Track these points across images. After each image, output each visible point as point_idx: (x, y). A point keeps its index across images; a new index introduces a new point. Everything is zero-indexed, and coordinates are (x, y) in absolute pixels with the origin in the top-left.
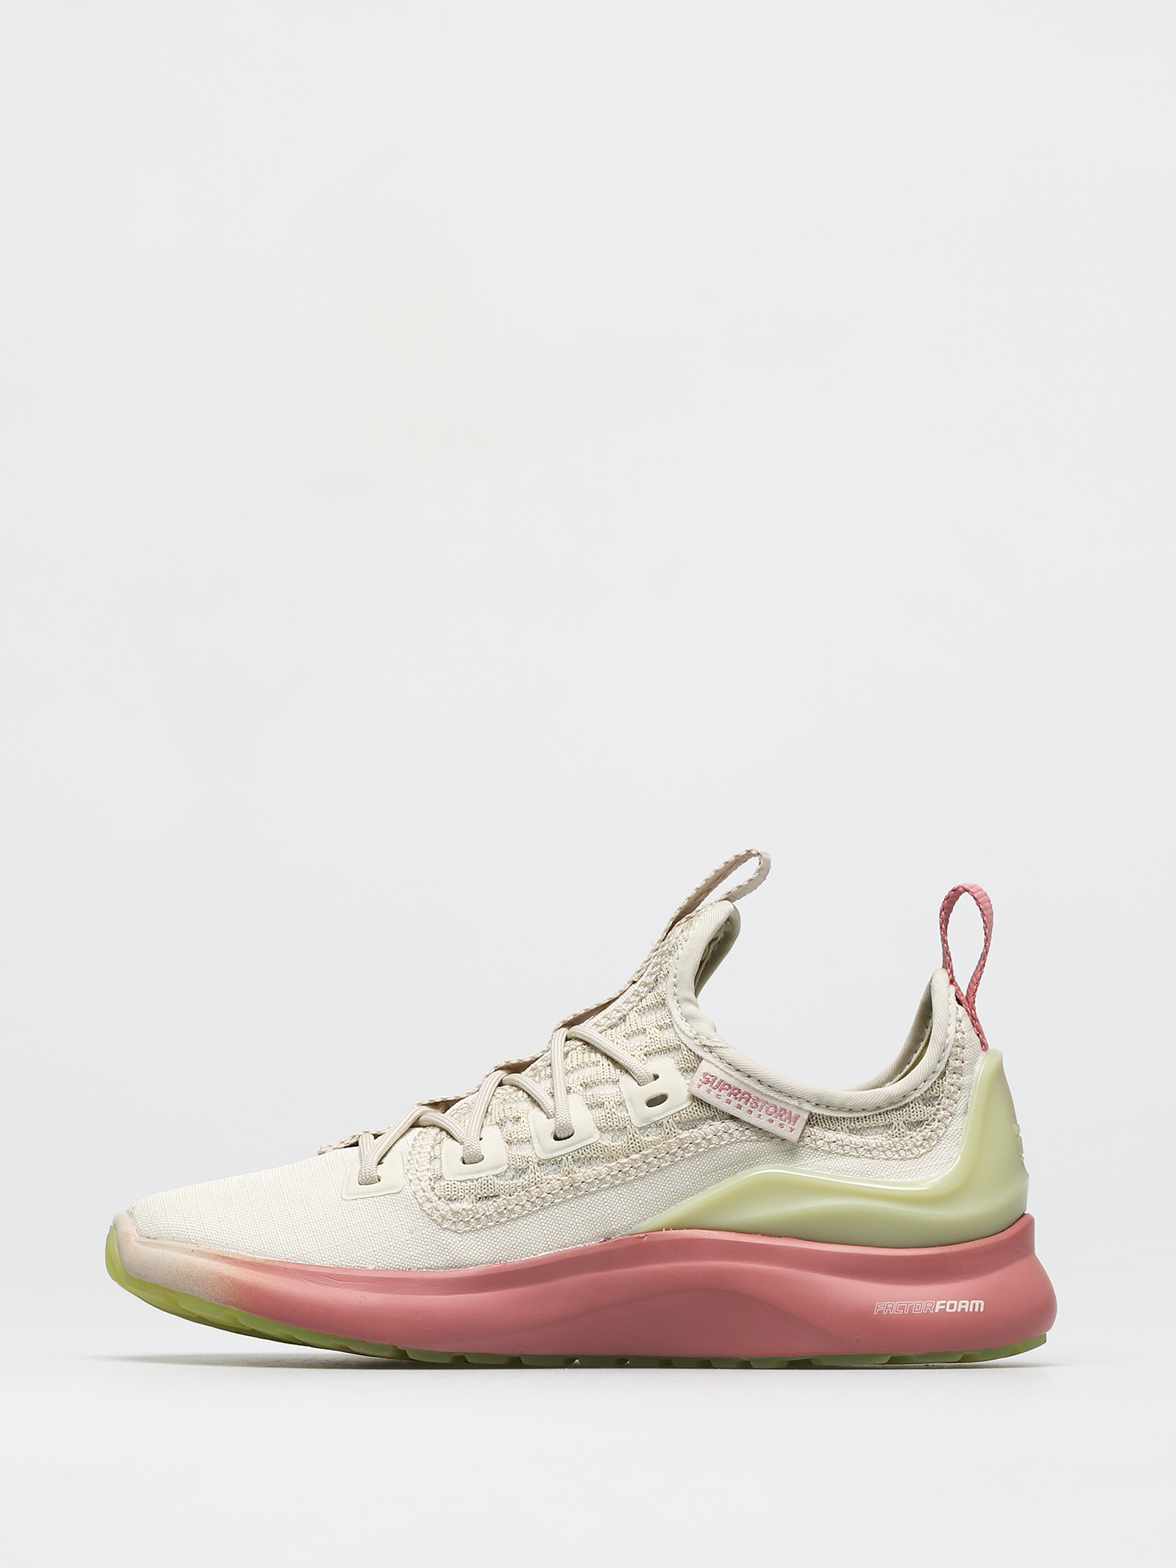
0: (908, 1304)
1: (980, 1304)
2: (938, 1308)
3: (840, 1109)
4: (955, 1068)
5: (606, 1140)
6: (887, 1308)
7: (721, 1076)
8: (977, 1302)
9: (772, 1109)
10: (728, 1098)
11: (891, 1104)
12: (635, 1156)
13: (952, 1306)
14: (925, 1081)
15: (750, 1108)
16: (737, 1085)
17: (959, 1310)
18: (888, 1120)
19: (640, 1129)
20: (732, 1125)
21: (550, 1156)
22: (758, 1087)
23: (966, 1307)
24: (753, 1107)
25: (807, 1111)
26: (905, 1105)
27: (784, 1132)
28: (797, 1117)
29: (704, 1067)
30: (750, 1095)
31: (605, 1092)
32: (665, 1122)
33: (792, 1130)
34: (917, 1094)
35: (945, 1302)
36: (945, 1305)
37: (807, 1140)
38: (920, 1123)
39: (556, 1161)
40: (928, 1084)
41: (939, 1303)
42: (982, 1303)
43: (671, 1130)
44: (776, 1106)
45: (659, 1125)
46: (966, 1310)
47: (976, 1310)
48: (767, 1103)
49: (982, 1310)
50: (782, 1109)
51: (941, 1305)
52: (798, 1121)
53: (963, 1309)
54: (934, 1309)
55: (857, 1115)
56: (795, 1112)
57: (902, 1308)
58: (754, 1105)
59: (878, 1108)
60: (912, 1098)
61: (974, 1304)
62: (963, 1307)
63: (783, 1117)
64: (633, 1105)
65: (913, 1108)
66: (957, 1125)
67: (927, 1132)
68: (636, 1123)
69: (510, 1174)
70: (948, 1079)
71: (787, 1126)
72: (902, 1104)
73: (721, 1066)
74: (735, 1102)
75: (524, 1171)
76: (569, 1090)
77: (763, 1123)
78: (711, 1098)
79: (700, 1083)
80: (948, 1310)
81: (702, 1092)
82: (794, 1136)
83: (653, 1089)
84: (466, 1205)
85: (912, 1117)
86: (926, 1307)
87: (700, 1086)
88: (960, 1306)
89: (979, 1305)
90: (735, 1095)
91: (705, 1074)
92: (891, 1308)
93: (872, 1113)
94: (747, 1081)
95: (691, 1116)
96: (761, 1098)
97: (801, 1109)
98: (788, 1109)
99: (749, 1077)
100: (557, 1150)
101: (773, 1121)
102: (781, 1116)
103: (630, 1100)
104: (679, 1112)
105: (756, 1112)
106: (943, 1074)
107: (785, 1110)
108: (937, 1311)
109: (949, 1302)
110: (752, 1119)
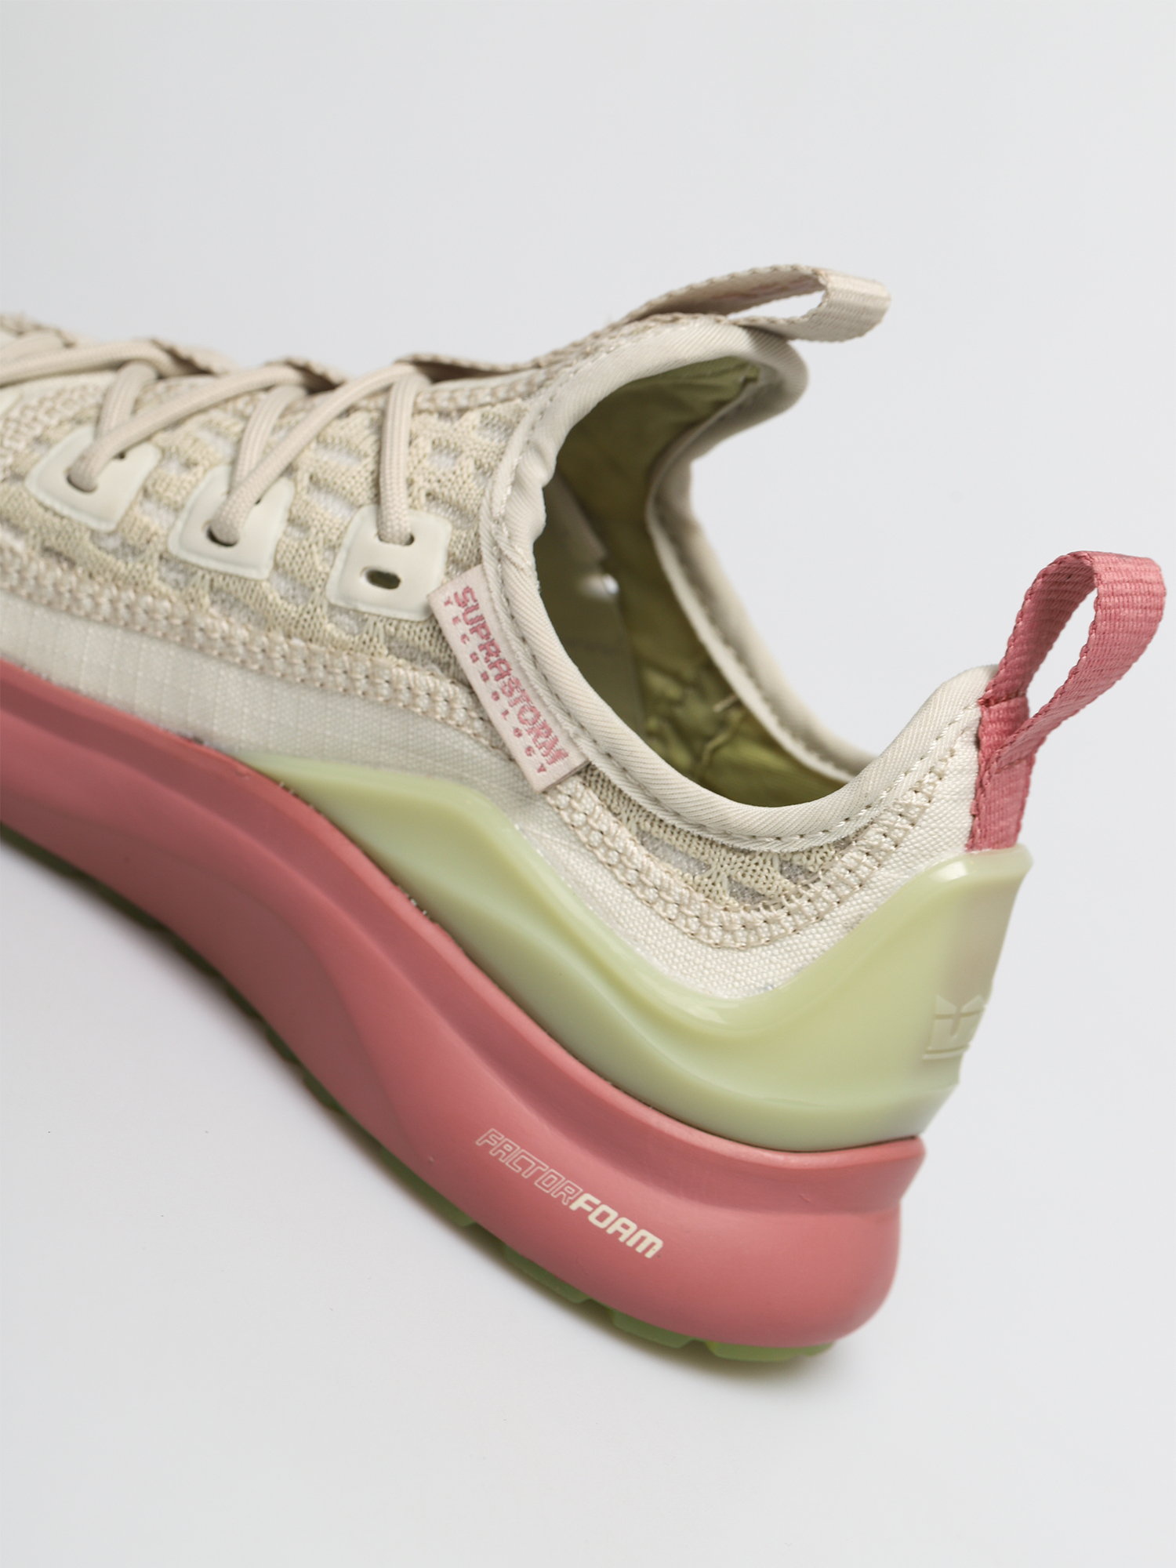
0: (538, 1164)
1: (653, 1244)
2: (580, 1203)
3: (641, 787)
4: (872, 847)
5: (275, 592)
6: (501, 1148)
7: (485, 609)
8: (651, 1238)
9: (529, 715)
10: (477, 651)
11: (726, 834)
12: (297, 642)
13: (603, 1217)
14: (802, 836)
15: (499, 691)
16: (498, 640)
17: (610, 1231)
18: (706, 856)
19: (332, 607)
20: (462, 698)
21: (184, 555)
22: (527, 666)
23: (626, 1234)
24: (504, 692)
25: (583, 755)
26: (747, 852)
27: (528, 764)
28: (562, 755)
29: (473, 577)
30: (509, 669)
31: (328, 512)
32: (371, 622)
33: (542, 769)
34: (776, 848)
35: (596, 1201)
36: (595, 1207)
37: (563, 800)
38: (756, 896)
39: (187, 570)
40: (806, 844)
41: (588, 1197)
42: (659, 1244)
43: (371, 640)
44: (538, 716)
45: (360, 618)
46: (622, 1239)
47: (640, 1249)
48: (528, 700)
49: (649, 1255)
50: (544, 726)
51: (588, 1203)
52: (560, 763)
53: (618, 1234)
54: (571, 1202)
55: (660, 815)
56: (562, 744)
57: (524, 1164)
58: (507, 689)
59: (701, 827)
60: (765, 848)
61: (643, 1239)
62: (622, 1230)
63: (541, 740)
64: (346, 562)
65: (757, 864)
66: (818, 940)
67: (757, 917)
68: (332, 594)
69: (112, 543)
70: (851, 856)
71: (538, 757)
72: (742, 846)
73: (495, 594)
74: (482, 665)
75: (136, 552)
76: (290, 470)
77: (506, 727)
78: (454, 632)
79: (452, 599)
80: (592, 1218)
81: (447, 615)
82: (539, 781)
83: (391, 559)
84: (19, 546)
85: (748, 877)
86: (562, 1190)
87: (448, 603)
88: (617, 1226)
89: (650, 1244)
90: (488, 654)
91: (468, 590)
92: (508, 1153)
93: (686, 828)
94: (516, 644)
95: (413, 639)
96: (524, 685)
97: (575, 745)
98: (556, 732)
99: (524, 640)
100: (200, 554)
101: (520, 735)
102: (538, 735)
103: (349, 552)
104: (400, 621)
105: (504, 700)
106: (844, 844)
107: (549, 732)
108: (574, 1207)
109: (604, 1208)
110: (493, 709)
